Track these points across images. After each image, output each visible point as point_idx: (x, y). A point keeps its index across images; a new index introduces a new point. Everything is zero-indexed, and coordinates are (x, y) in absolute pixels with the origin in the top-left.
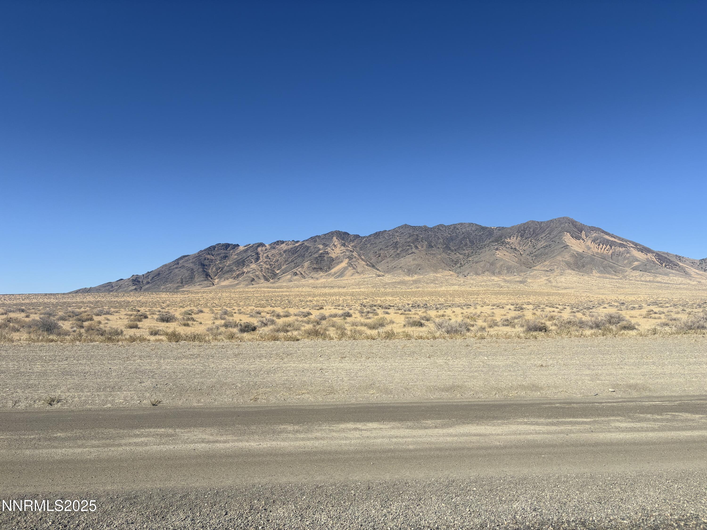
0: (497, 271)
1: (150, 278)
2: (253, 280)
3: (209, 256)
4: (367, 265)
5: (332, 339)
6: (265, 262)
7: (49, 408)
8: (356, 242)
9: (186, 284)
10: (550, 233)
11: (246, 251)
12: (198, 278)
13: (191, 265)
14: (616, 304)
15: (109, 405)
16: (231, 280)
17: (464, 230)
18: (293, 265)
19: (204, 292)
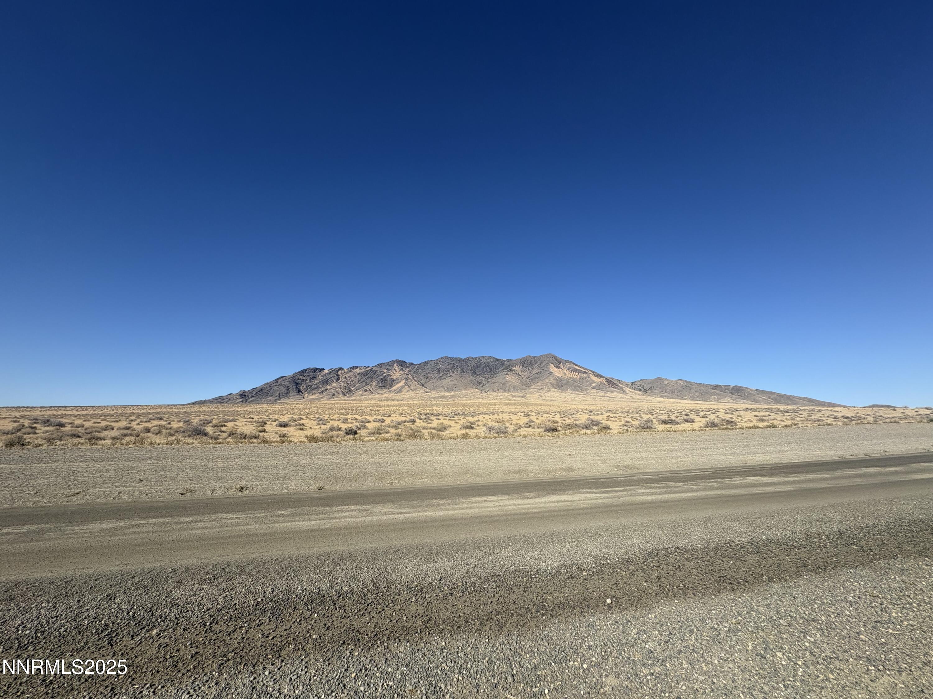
0: (507, 389)
1: (254, 393)
2: (334, 394)
3: (301, 377)
4: (419, 384)
5: (426, 439)
6: (343, 382)
7: (240, 494)
8: (410, 368)
9: (283, 397)
10: (540, 364)
11: (329, 373)
12: (293, 393)
13: (287, 384)
14: (587, 412)
15: (286, 491)
16: (317, 395)
17: (485, 361)
18: (364, 384)
19: (297, 404)
